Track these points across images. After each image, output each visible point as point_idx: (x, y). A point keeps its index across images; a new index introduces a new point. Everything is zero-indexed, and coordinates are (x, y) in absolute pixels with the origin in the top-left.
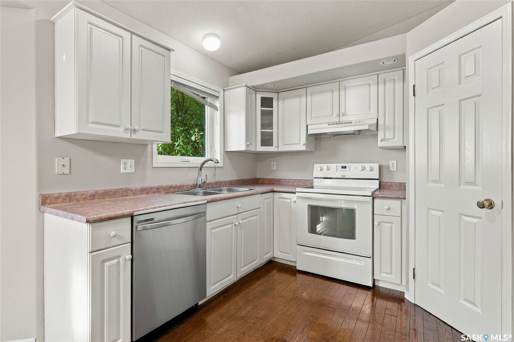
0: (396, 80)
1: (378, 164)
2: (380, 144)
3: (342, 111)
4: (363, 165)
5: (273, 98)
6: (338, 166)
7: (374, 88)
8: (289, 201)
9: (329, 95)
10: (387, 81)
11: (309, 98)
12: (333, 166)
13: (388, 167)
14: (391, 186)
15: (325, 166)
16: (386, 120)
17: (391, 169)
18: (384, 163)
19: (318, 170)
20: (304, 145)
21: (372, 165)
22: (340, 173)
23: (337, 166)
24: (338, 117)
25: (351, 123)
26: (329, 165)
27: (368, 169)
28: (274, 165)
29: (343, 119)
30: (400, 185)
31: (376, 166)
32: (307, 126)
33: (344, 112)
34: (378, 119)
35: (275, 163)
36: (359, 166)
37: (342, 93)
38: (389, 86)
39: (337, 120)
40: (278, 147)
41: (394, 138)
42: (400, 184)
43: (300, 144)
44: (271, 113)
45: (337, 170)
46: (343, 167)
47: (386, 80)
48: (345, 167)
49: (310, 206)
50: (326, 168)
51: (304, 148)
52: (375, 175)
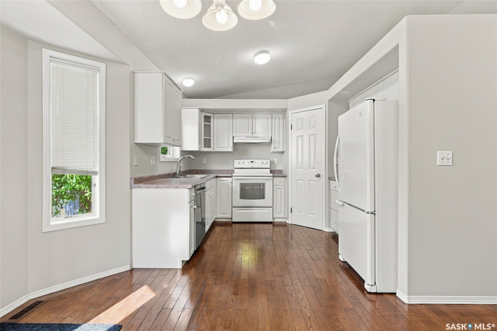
0: (280, 118)
1: (270, 160)
2: (272, 150)
3: (254, 131)
4: (263, 160)
5: (211, 117)
6: (249, 161)
7: (270, 120)
8: (227, 182)
9: (246, 120)
10: (276, 118)
11: (234, 120)
12: (246, 161)
13: (274, 162)
14: (275, 172)
15: (241, 161)
16: (276, 138)
18: (272, 160)
19: (237, 163)
20: (232, 148)
21: (267, 161)
22: (251, 165)
25: (258, 137)
26: (244, 160)
27: (265, 163)
28: (205, 160)
29: (254, 135)
31: (269, 162)
32: (233, 137)
33: (255, 131)
34: (271, 137)
35: (206, 159)
36: (261, 161)
37: (254, 120)
38: (277, 121)
39: (251, 135)
40: (213, 148)
41: (279, 147)
42: (279, 171)
43: (229, 147)
44: (210, 126)
45: (248, 164)
46: (251, 162)
48: (253, 162)
49: (241, 184)
50: (242, 162)
51: (231, 150)
52: (268, 166)
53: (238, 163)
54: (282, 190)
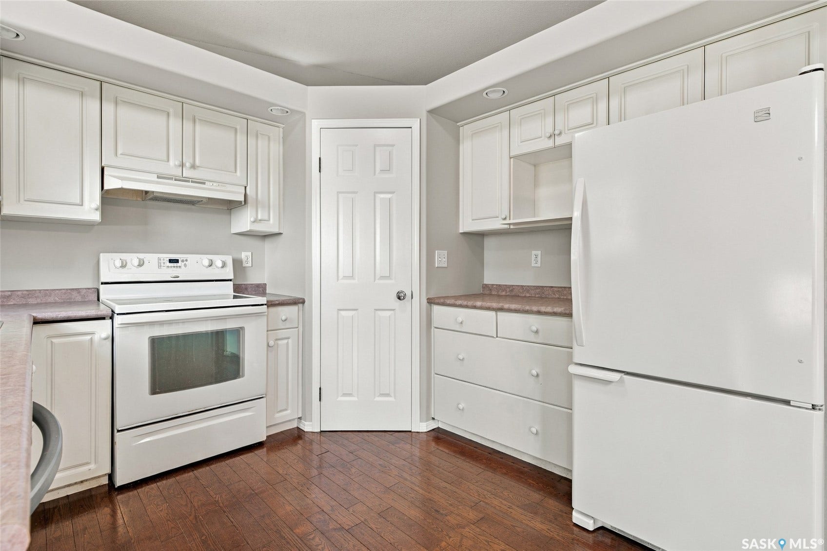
0: (271, 139)
1: (231, 257)
2: (251, 226)
3: (188, 159)
6: (162, 259)
7: (241, 138)
10: (259, 135)
12: (151, 259)
14: (246, 289)
15: (133, 259)
16: (258, 193)
17: (245, 265)
18: (236, 256)
19: (114, 266)
20: (97, 209)
21: (222, 258)
22: (169, 272)
23: (159, 259)
24: (181, 168)
25: (204, 183)
27: (219, 264)
29: (190, 174)
30: (257, 286)
31: (229, 260)
32: (103, 168)
33: (191, 161)
34: (246, 188)
36: (204, 259)
37: (188, 125)
38: (262, 144)
39: (178, 172)
43: (82, 205)
45: (160, 266)
46: (171, 261)
47: (259, 132)
48: (177, 261)
49: (155, 342)
50: (136, 262)
51: (96, 217)
52: (229, 273)
53: (118, 263)
54: (290, 341)
